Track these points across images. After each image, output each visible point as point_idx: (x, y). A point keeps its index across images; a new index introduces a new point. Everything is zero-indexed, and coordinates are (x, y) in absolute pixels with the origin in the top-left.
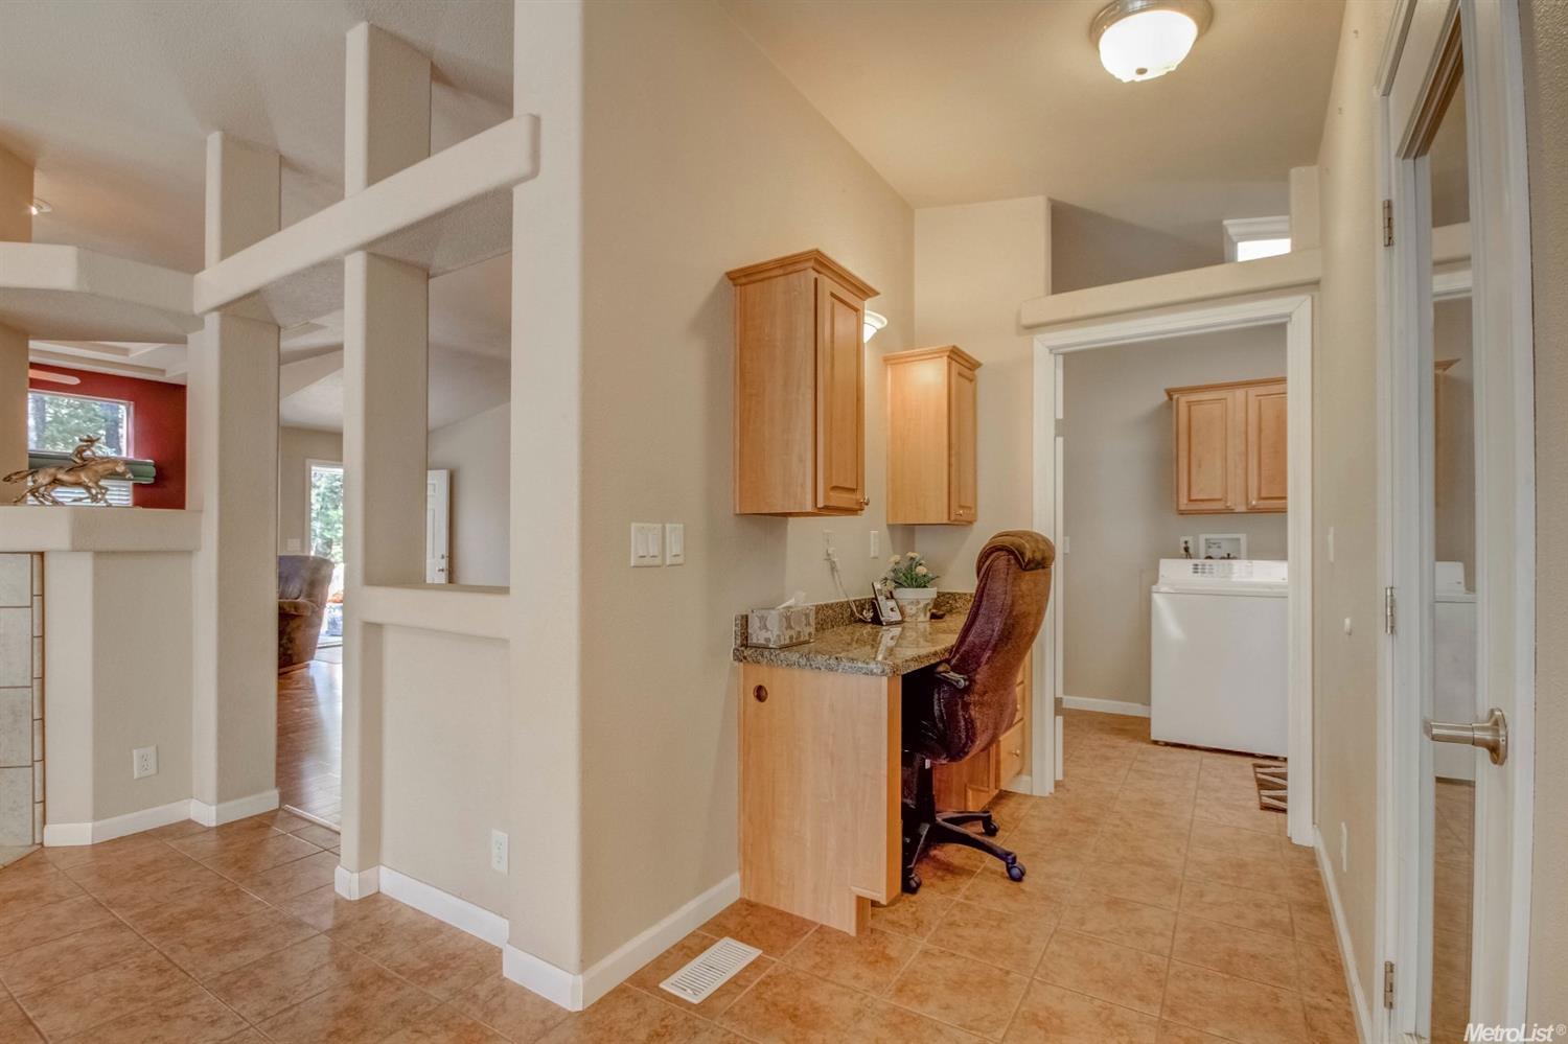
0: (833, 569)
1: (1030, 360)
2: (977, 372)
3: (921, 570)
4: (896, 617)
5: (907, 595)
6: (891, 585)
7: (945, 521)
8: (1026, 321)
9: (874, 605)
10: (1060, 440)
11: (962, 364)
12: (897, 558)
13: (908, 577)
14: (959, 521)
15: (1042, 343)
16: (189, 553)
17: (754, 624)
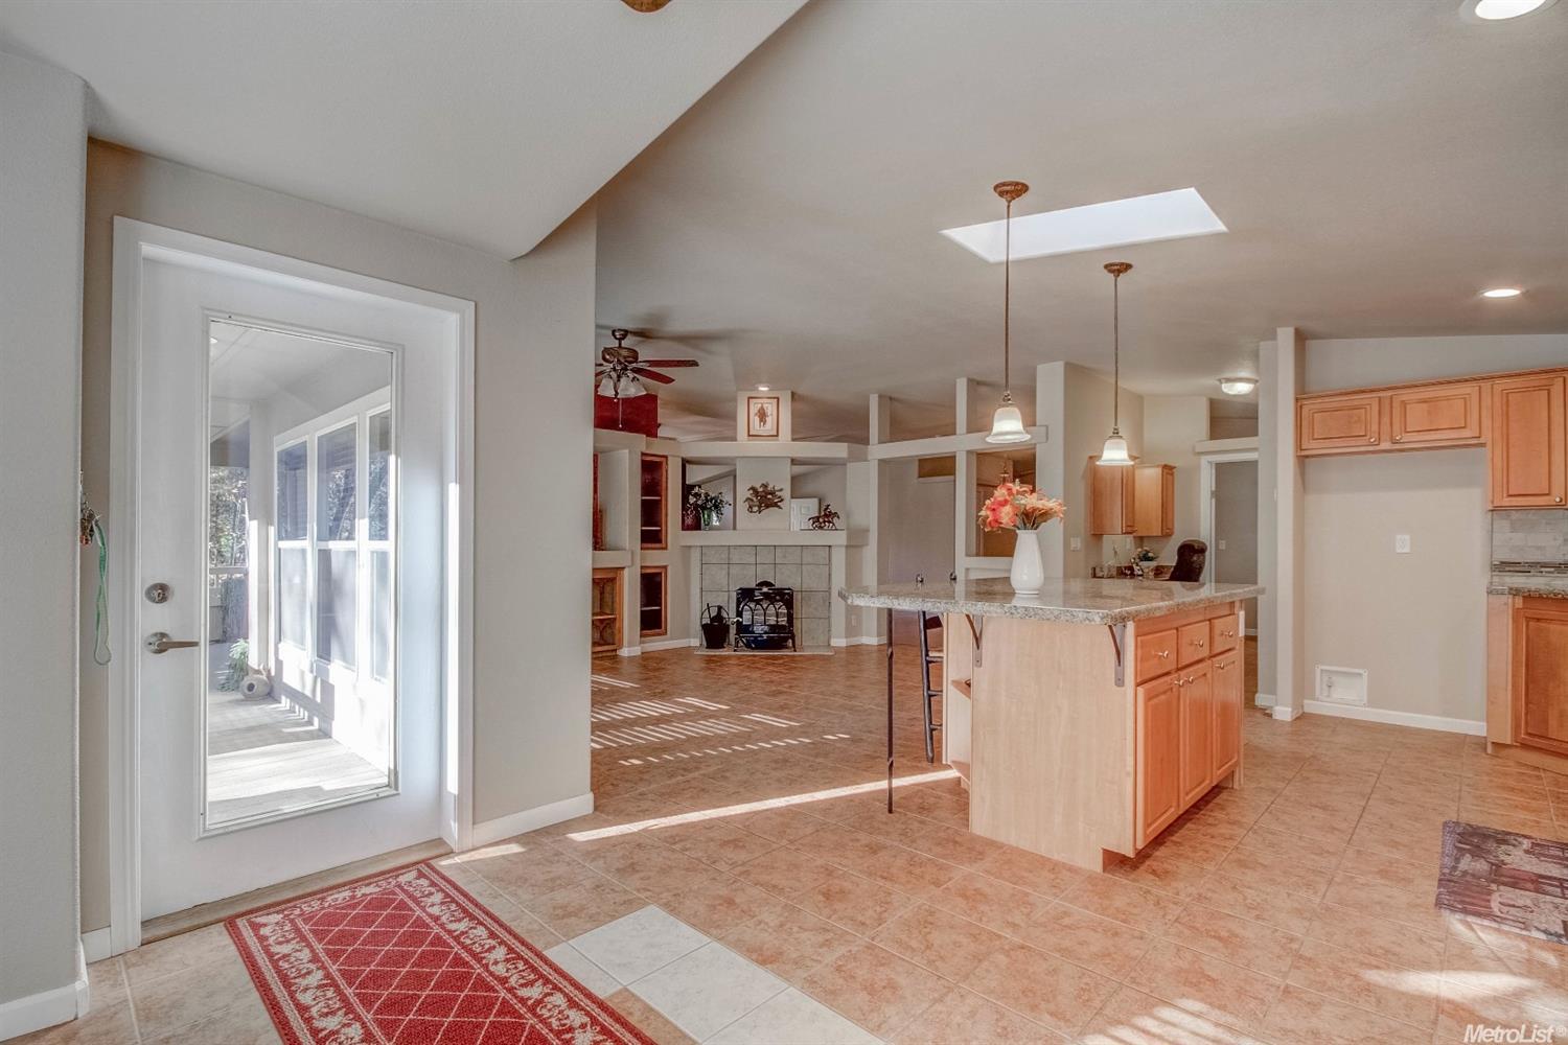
0: (1116, 552)
1: (1198, 467)
2: (1174, 470)
3: (1150, 555)
4: (1140, 573)
5: (1145, 564)
6: (1138, 560)
7: (1160, 534)
8: (1197, 450)
9: (1131, 568)
10: (1214, 500)
11: (1168, 470)
12: (1140, 550)
13: (1146, 558)
14: (1167, 534)
15: (1204, 460)
16: (861, 546)
17: (1098, 570)
